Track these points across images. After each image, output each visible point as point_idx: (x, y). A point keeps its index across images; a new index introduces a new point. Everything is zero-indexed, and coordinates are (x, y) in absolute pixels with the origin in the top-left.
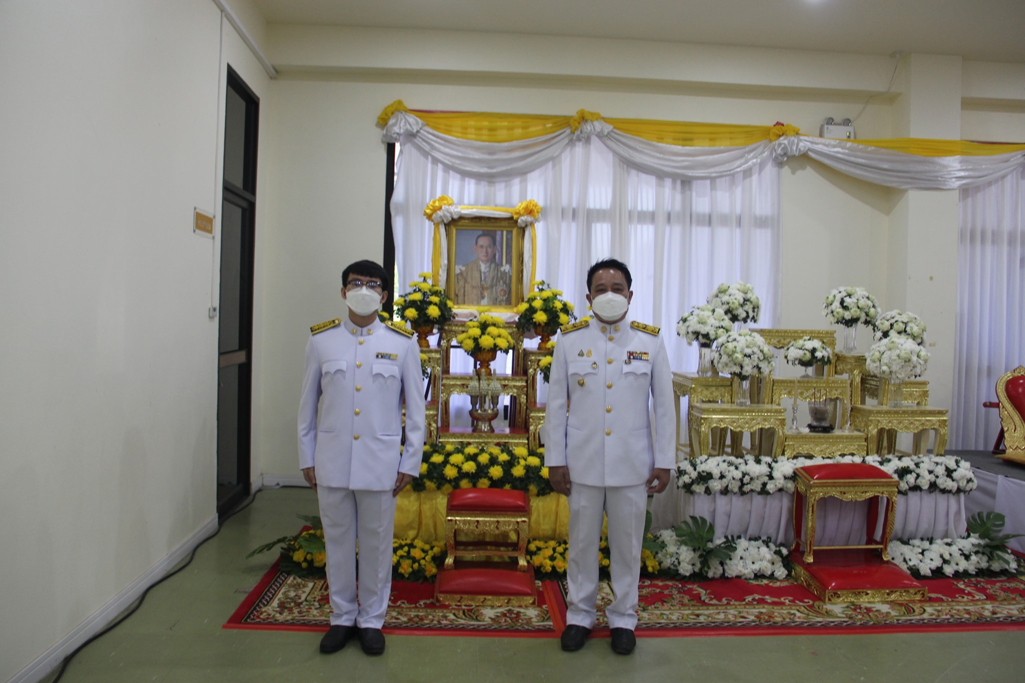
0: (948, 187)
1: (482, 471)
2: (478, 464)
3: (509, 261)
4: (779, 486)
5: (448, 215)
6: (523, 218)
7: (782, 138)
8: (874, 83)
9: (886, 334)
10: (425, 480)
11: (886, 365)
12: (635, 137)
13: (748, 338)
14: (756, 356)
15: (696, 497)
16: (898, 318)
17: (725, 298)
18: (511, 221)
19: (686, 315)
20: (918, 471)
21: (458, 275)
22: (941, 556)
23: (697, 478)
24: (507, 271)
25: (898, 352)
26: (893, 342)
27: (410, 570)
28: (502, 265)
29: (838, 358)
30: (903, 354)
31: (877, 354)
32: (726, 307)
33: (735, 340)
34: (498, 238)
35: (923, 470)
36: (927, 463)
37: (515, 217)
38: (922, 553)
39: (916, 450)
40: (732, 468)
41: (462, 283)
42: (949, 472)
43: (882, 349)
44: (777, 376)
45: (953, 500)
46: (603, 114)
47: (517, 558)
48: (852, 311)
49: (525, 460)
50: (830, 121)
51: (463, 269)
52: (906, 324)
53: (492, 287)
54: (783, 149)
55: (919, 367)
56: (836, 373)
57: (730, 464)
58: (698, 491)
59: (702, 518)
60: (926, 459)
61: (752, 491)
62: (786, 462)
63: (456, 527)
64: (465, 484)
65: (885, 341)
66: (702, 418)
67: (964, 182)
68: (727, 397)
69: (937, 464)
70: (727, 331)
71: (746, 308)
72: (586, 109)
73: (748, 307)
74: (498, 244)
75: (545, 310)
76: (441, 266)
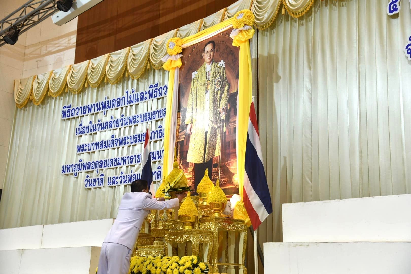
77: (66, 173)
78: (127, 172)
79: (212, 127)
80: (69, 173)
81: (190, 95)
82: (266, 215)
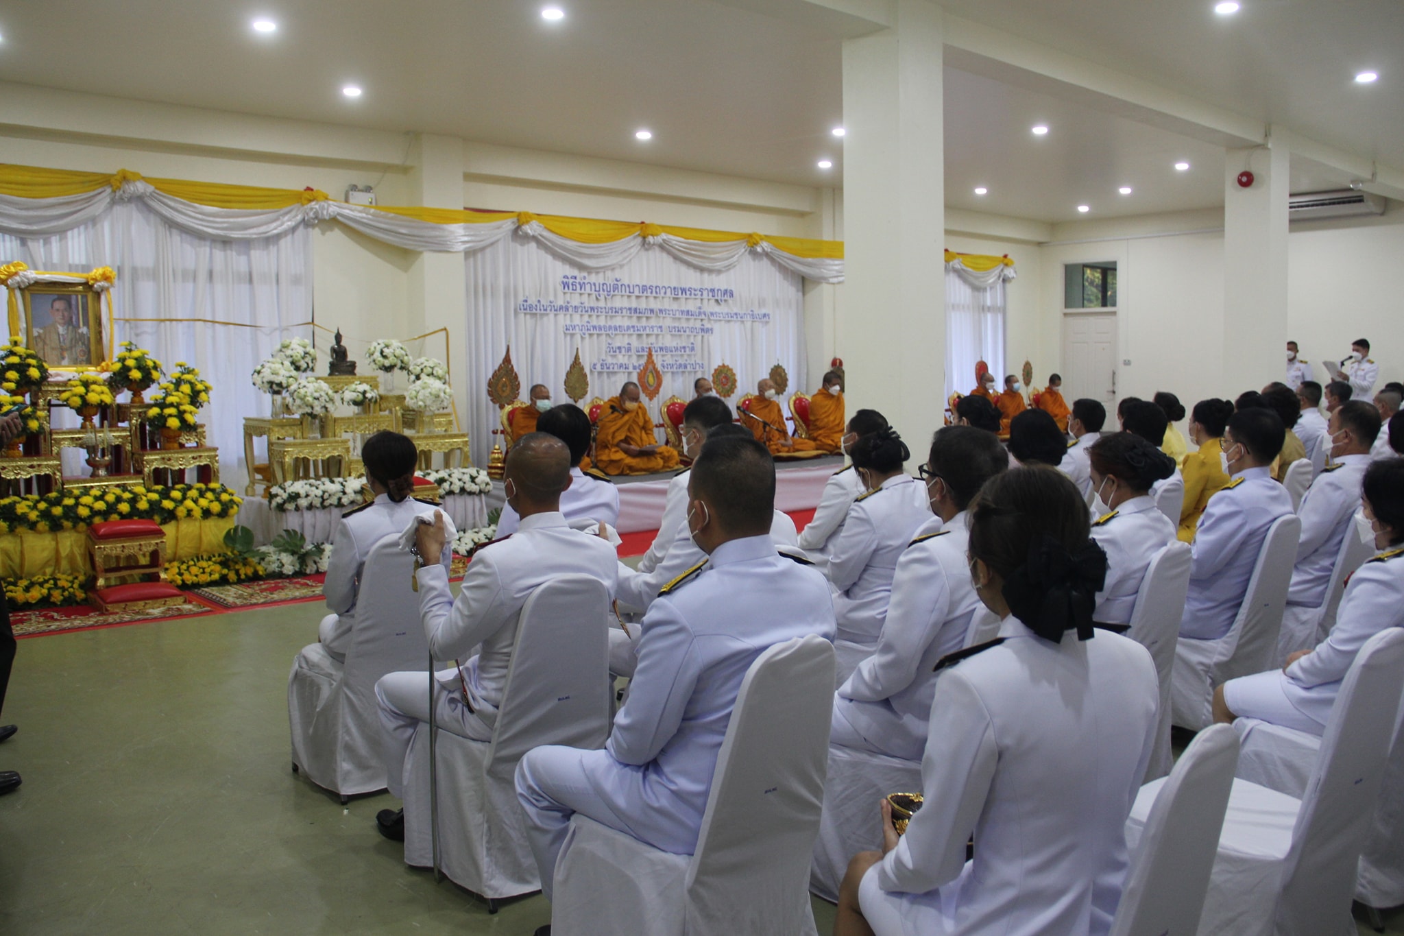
0: (455, 250)
1: (112, 508)
2: (107, 503)
3: (86, 323)
4: (351, 499)
5: (26, 280)
6: (99, 284)
7: (313, 203)
8: (392, 156)
9: (418, 377)
10: (62, 521)
11: (421, 400)
12: (177, 198)
13: (315, 384)
14: (323, 398)
15: (288, 514)
16: (426, 364)
17: (289, 352)
18: (87, 285)
19: (259, 368)
20: (451, 479)
21: (36, 337)
22: (473, 540)
23: (288, 498)
24: (85, 332)
25: (429, 390)
26: (425, 383)
27: (62, 598)
28: (79, 327)
29: (381, 397)
30: (434, 392)
31: (414, 393)
32: (291, 359)
33: (304, 386)
34: (73, 302)
35: (454, 479)
36: (456, 473)
37: (91, 282)
38: (459, 540)
39: (447, 465)
40: (314, 488)
41: (41, 345)
42: (473, 479)
43: (418, 388)
44: (336, 415)
45: (477, 499)
46: (144, 174)
47: (158, 573)
48: (391, 359)
49: (146, 496)
50: (354, 188)
51: (41, 331)
52: (432, 368)
53: (71, 348)
54: (314, 213)
55: (445, 401)
56: (381, 410)
57: (311, 485)
58: (289, 508)
59: (294, 531)
60: (455, 471)
61: (331, 505)
62: (353, 481)
63: (105, 553)
64: (97, 520)
65: (418, 382)
66: (285, 451)
67: (468, 245)
68: (299, 434)
69: (464, 473)
70: (296, 379)
71: (307, 360)
72: (127, 168)
73: (308, 359)
74: (73, 307)
75: (139, 368)
76: (20, 330)
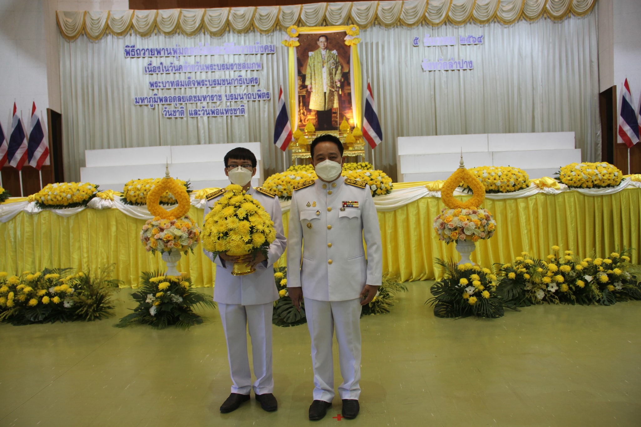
77: (140, 103)
78: (208, 107)
79: (330, 90)
80: (143, 104)
81: (308, 67)
82: (380, 141)
